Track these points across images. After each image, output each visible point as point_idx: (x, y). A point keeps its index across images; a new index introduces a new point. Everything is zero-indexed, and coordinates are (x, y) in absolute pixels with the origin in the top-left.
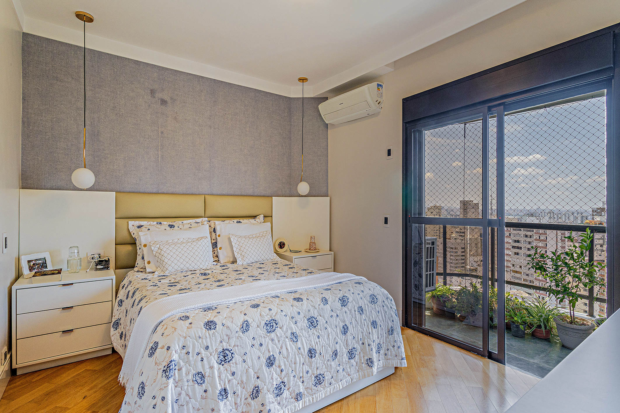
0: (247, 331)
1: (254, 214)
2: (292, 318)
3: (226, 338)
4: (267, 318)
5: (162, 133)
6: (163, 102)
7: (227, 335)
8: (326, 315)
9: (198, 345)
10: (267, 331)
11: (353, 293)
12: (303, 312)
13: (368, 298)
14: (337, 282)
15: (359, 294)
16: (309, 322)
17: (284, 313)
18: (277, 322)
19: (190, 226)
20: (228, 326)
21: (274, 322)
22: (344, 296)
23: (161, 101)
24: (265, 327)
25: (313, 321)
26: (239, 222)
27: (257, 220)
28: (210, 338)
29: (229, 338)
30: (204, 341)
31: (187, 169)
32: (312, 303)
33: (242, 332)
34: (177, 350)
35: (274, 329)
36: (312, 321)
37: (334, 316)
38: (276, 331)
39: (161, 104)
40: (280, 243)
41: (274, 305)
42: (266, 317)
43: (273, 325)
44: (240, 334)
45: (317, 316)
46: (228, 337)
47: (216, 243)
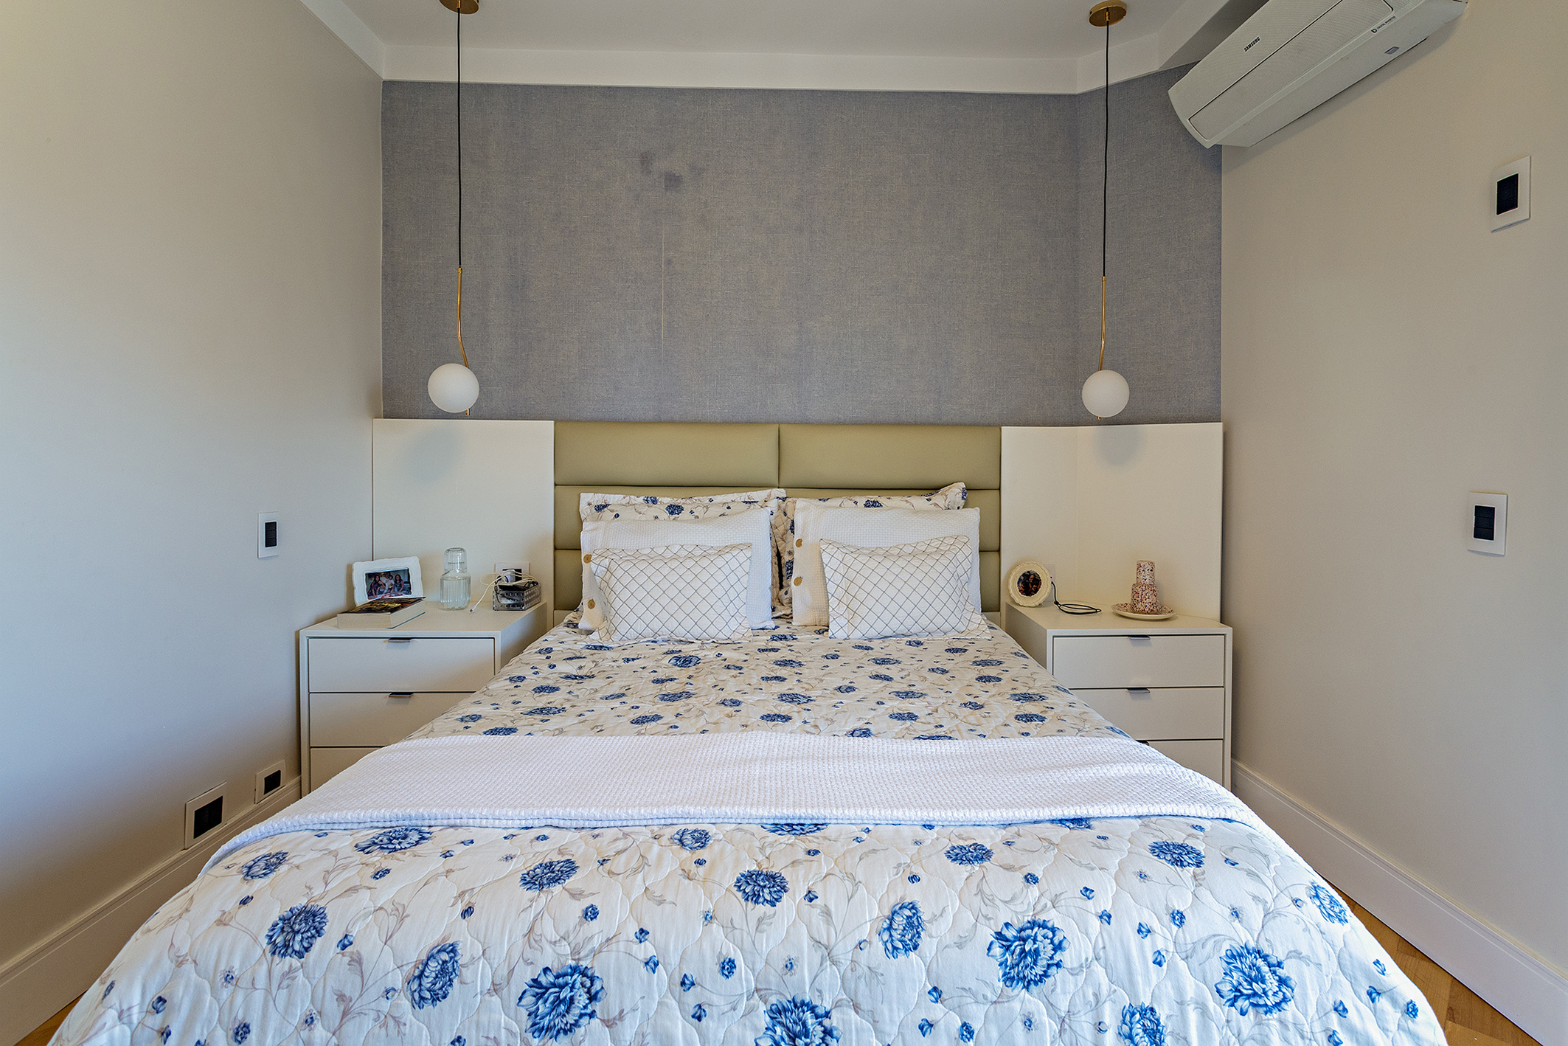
0: (435, 999)
1: (934, 477)
2: (683, 983)
3: (333, 1009)
4: (554, 956)
5: (669, 262)
6: (673, 181)
7: (341, 997)
8: (891, 1010)
9: (210, 1008)
10: (534, 1024)
11: (1106, 917)
12: (753, 964)
13: (1216, 969)
14: (1058, 813)
15: (1143, 931)
16: (778, 1029)
17: (647, 950)
18: (597, 986)
19: (724, 510)
20: (363, 953)
21: (583, 985)
22: (1033, 924)
23: (666, 179)
24: (529, 999)
25: (804, 1025)
26: (875, 504)
27: (938, 498)
28: (268, 990)
29: (345, 1014)
30: (239, 999)
31: (734, 354)
32: (823, 927)
33: (413, 998)
34: (129, 1009)
35: (570, 1019)
36: (798, 1029)
37: (941, 1026)
38: (580, 1031)
39: (667, 188)
40: (1026, 576)
41: (627, 894)
42: (548, 948)
43: (572, 999)
44: (398, 1006)
45: (837, 1005)
46: (342, 1008)
47: (793, 562)
